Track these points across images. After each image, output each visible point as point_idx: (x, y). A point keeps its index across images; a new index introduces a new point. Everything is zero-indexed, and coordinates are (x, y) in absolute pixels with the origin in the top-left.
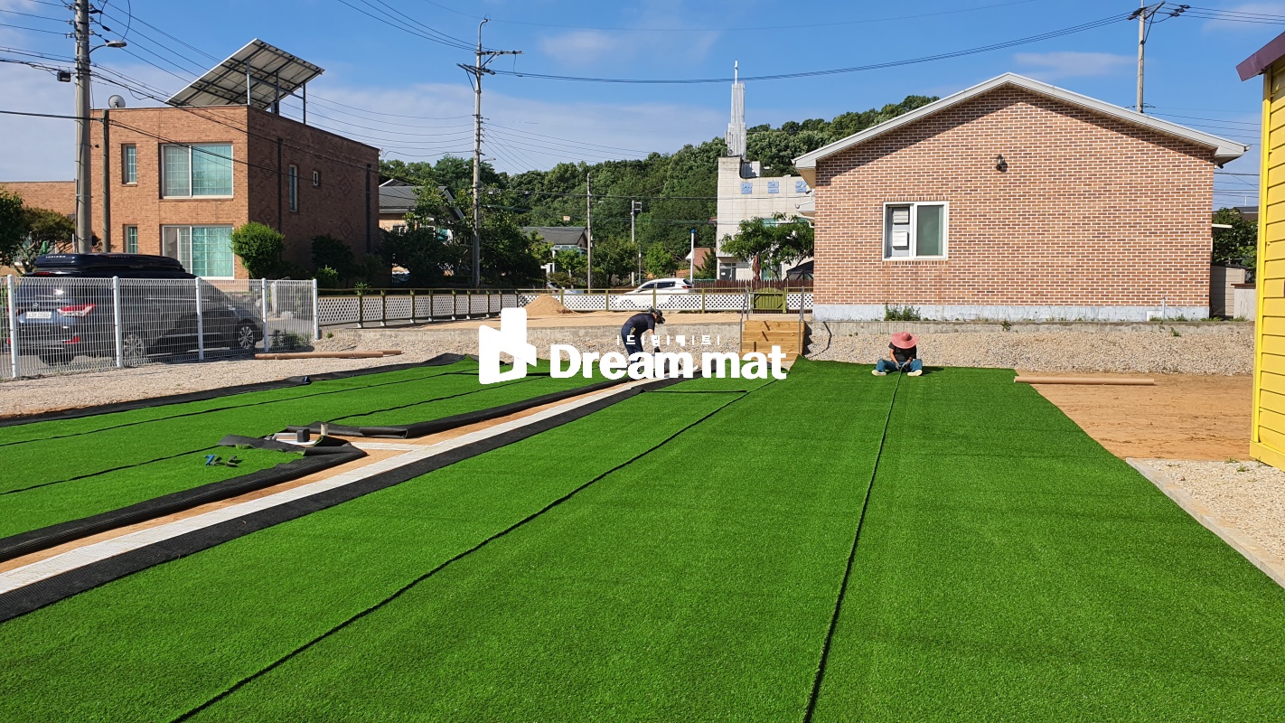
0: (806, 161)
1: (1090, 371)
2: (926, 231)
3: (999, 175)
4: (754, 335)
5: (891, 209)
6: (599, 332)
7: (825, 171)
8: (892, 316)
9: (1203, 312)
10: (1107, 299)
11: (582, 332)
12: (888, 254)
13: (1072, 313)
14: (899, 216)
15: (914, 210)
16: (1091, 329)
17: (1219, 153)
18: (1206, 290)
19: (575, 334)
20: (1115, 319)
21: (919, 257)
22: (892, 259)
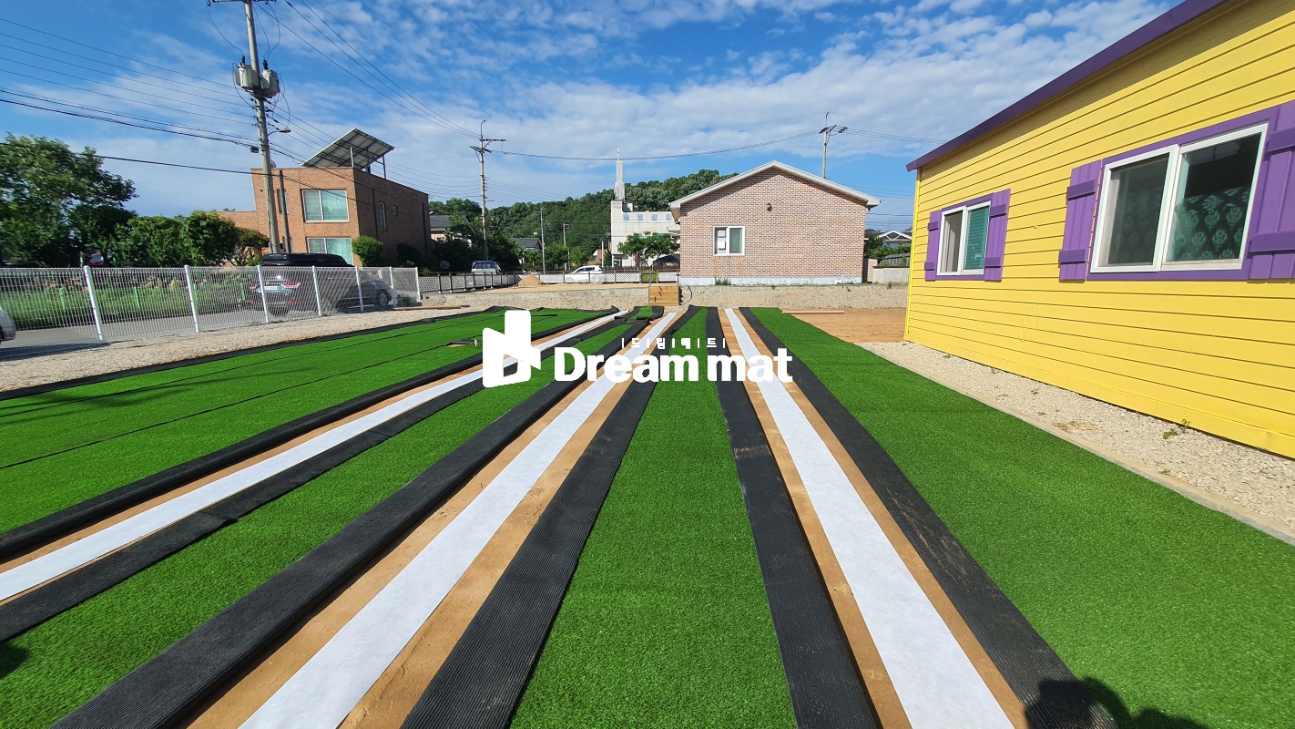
0: (676, 204)
1: (813, 308)
2: (734, 240)
3: (769, 214)
4: (654, 293)
5: (717, 229)
6: (574, 293)
7: (685, 208)
8: (718, 283)
9: (859, 280)
10: (817, 275)
11: (564, 294)
12: (716, 253)
13: (802, 281)
14: (721, 233)
15: (728, 230)
16: (812, 288)
17: (868, 203)
18: (861, 270)
19: (561, 294)
20: (820, 283)
21: (732, 254)
22: (718, 255)
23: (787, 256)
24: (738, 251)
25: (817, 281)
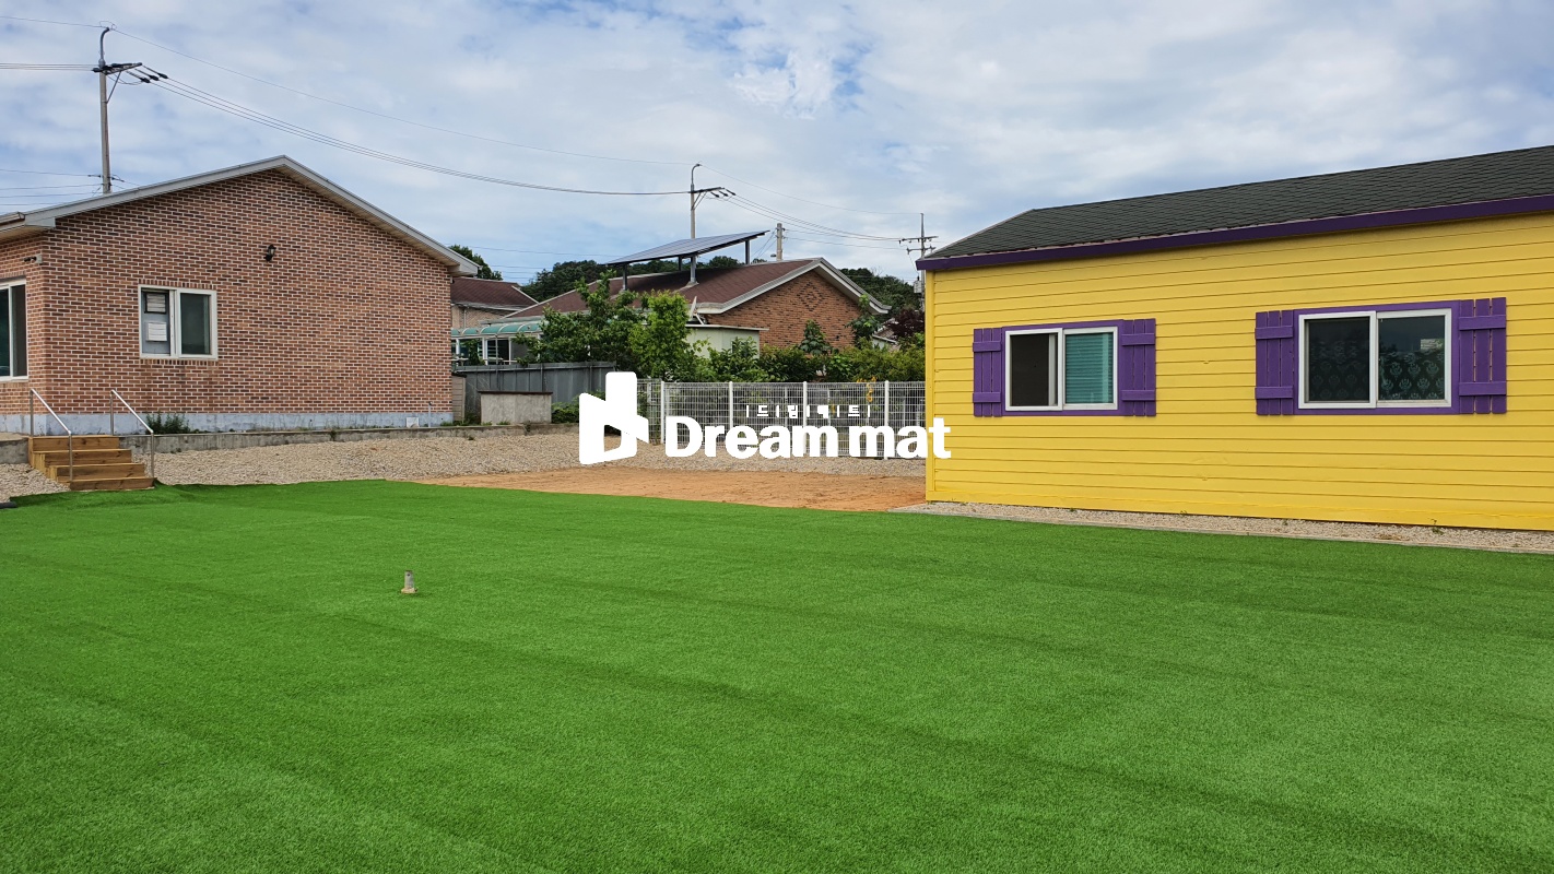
2: (192, 323)
3: (269, 267)
5: (146, 294)
8: (157, 428)
9: (448, 417)
12: (144, 352)
14: (157, 304)
15: (175, 298)
18: (449, 398)
21: (184, 356)
22: (151, 356)
23: (313, 364)
24: (202, 348)
25: (375, 419)
